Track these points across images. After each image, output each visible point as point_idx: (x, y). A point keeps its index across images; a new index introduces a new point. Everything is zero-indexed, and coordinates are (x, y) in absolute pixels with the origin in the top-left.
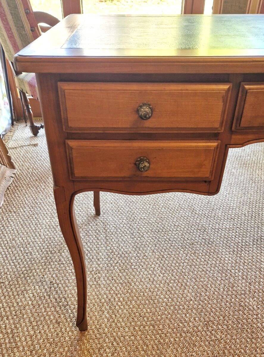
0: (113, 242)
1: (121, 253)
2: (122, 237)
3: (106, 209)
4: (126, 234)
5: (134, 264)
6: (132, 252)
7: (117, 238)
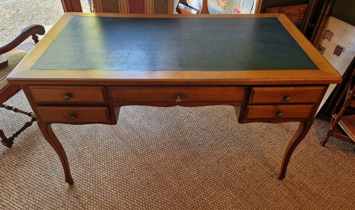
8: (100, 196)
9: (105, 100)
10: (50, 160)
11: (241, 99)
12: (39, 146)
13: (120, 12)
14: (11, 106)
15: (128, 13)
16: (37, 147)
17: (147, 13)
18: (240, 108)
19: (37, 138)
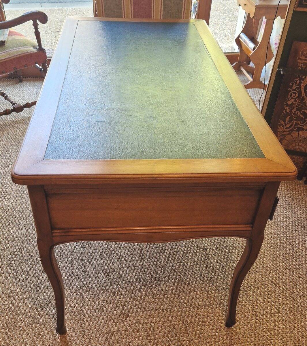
0: (5, 199)
1: (9, 207)
2: (14, 195)
3: (7, 171)
4: (19, 193)
5: (18, 216)
6: (19, 207)
7: (9, 195)
8: (21, 190)
10: (5, 148)
12: (5, 134)
13: (123, 17)
14: (5, 93)
15: (131, 17)
16: (3, 134)
17: (154, 18)
19: (9, 128)
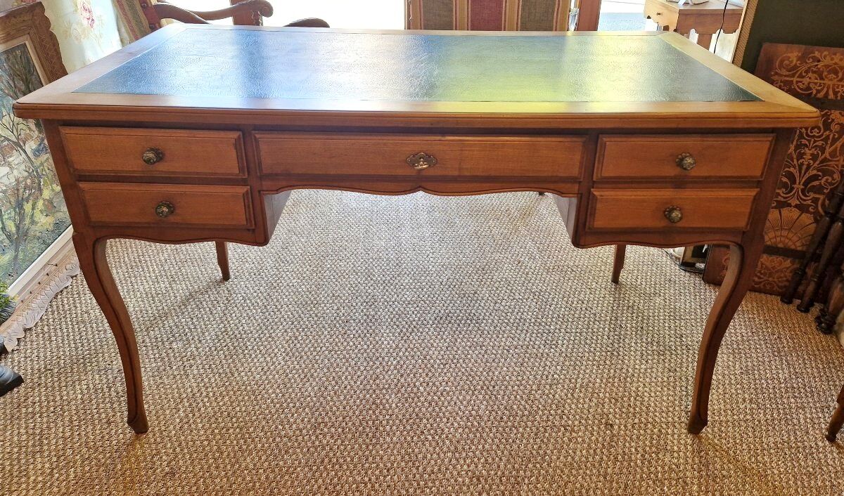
9: (241, 169)
11: (575, 172)
18: (575, 201)
